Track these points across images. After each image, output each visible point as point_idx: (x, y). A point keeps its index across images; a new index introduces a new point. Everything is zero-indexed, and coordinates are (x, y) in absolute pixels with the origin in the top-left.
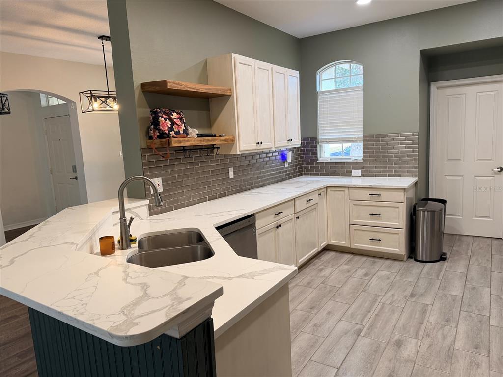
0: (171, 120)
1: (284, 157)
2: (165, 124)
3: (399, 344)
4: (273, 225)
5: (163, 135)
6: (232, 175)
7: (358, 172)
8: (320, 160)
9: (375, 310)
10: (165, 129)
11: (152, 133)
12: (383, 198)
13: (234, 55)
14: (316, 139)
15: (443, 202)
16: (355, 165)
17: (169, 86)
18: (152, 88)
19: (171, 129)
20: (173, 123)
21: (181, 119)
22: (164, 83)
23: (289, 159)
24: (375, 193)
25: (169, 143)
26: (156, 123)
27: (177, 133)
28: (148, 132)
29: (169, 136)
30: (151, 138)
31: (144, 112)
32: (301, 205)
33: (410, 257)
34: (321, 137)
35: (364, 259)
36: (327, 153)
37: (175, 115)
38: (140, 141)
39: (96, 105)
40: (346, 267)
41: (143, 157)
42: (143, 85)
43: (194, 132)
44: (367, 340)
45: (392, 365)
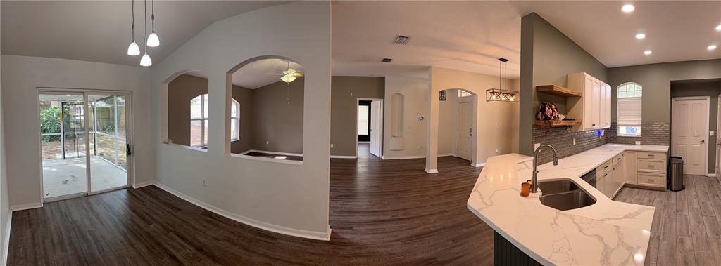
0: (552, 109)
1: (600, 133)
2: (549, 111)
3: (682, 241)
4: (604, 174)
5: (547, 118)
6: (574, 143)
7: (639, 143)
8: (618, 135)
9: (662, 223)
10: (549, 114)
11: (540, 116)
12: (655, 157)
13: (585, 73)
14: (616, 123)
15: (681, 158)
16: (637, 138)
17: (555, 89)
18: (543, 90)
19: (552, 115)
20: (553, 111)
21: (556, 109)
22: (552, 86)
23: (603, 135)
24: (651, 154)
25: (551, 123)
26: (543, 110)
27: (555, 117)
28: (537, 115)
29: (550, 118)
30: (538, 119)
31: (536, 103)
32: (615, 161)
33: (668, 189)
34: (619, 122)
35: (645, 191)
36: (622, 131)
37: (553, 107)
38: (531, 121)
39: (494, 97)
40: (638, 197)
41: (533, 130)
42: (537, 87)
43: (562, 117)
44: (665, 242)
45: (683, 255)
